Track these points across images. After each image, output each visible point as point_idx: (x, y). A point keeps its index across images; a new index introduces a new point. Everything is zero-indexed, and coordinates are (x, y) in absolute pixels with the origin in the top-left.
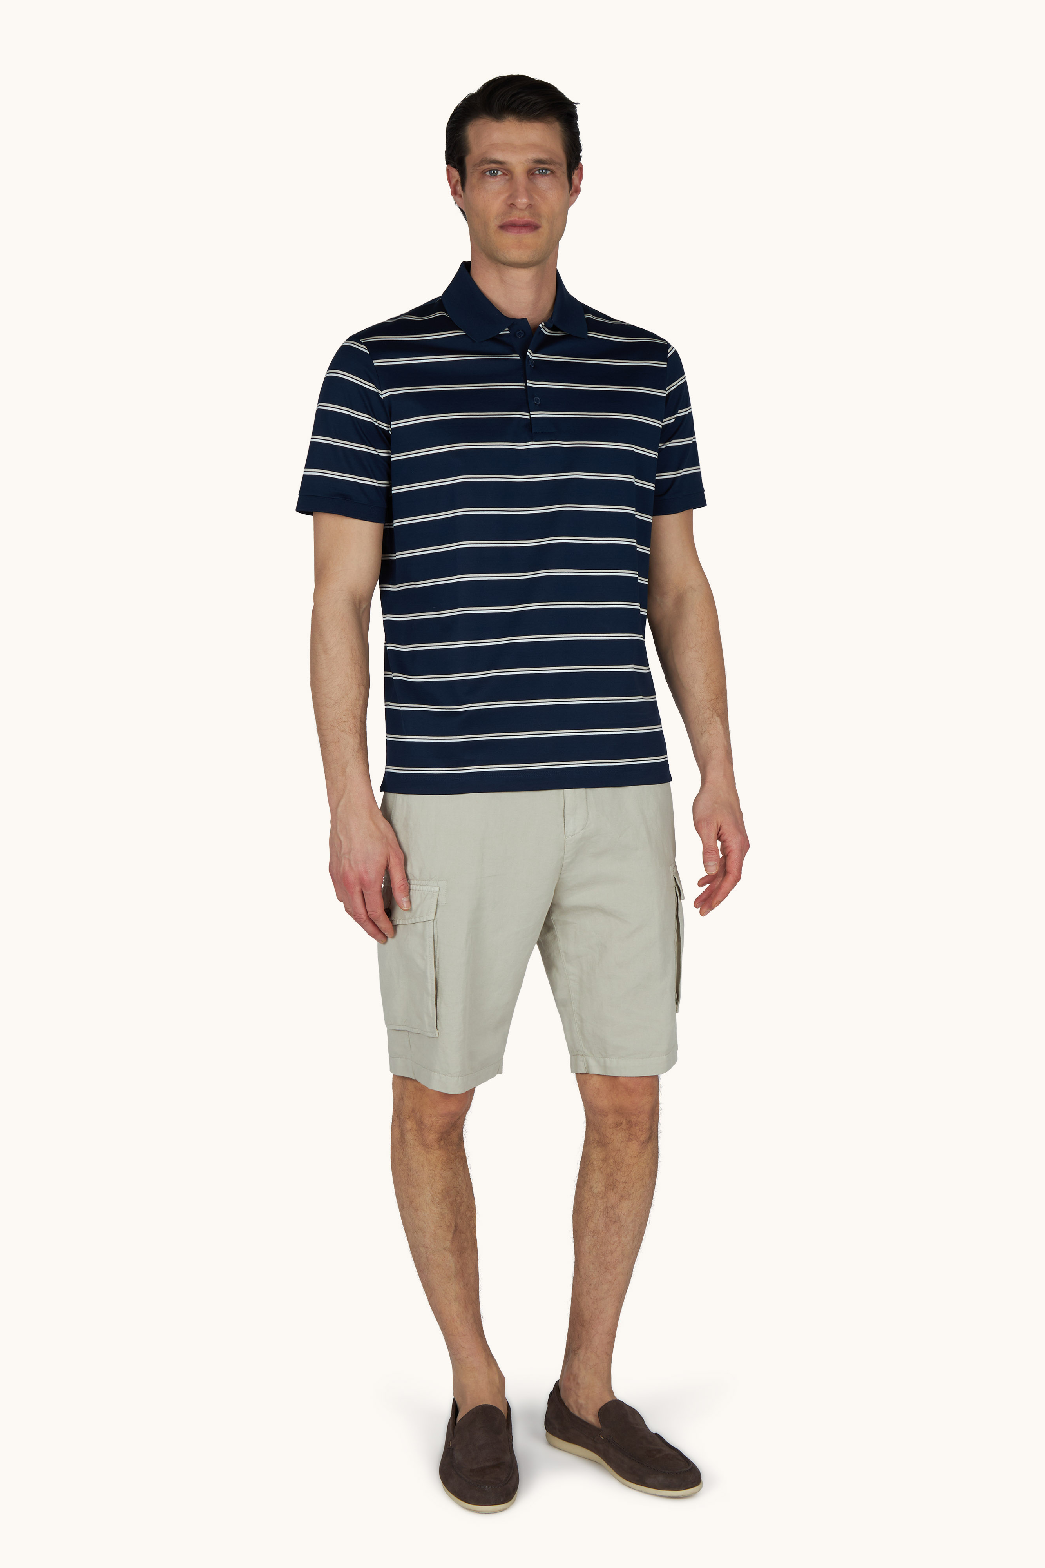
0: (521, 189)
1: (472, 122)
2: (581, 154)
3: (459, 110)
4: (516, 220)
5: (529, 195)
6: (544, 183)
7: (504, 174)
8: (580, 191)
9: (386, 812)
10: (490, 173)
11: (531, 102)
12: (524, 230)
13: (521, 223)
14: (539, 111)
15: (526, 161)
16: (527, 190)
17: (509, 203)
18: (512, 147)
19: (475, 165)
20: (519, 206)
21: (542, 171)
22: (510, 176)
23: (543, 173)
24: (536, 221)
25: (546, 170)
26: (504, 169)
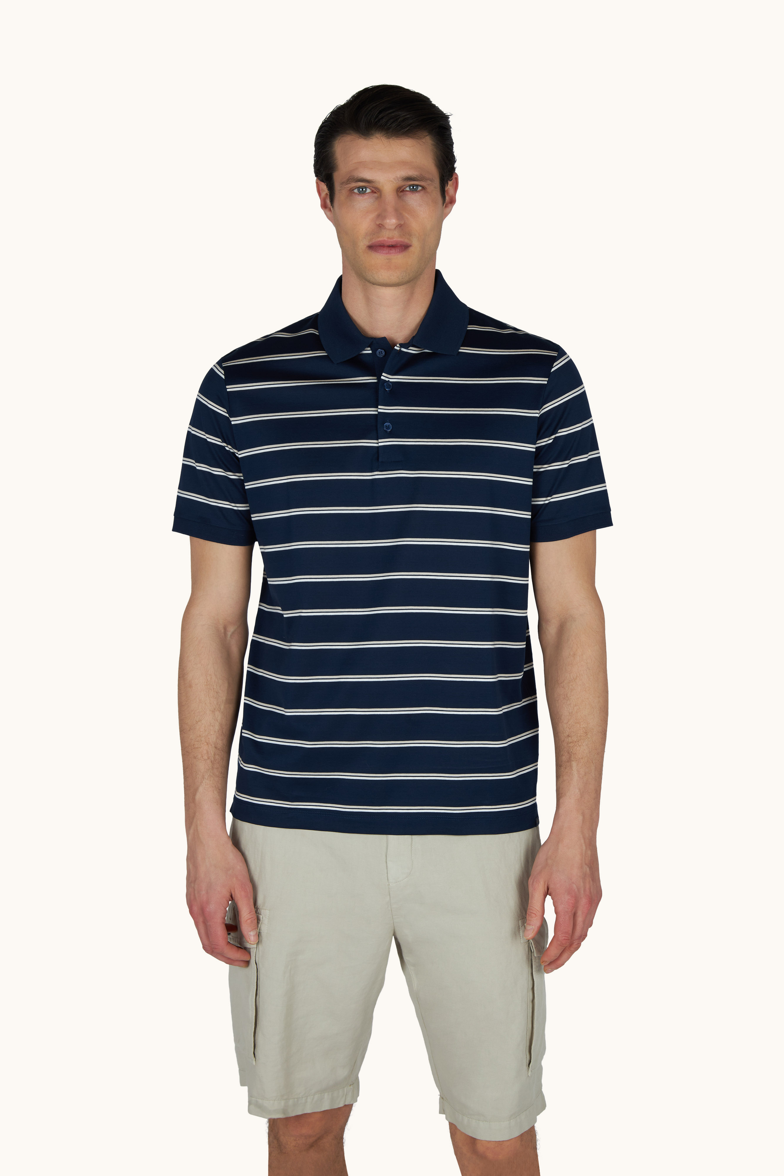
0: (390, 209)
1: (339, 138)
2: (455, 166)
3: (326, 123)
4: (385, 240)
5: (399, 213)
6: (414, 200)
7: (373, 192)
8: (455, 201)
9: (235, 840)
10: (359, 190)
11: (399, 118)
12: (393, 251)
13: (390, 244)
14: (407, 127)
15: (394, 179)
16: (396, 210)
17: (378, 223)
18: (378, 165)
19: (342, 183)
20: (387, 227)
21: (413, 188)
22: (379, 194)
23: (413, 190)
24: (406, 241)
25: (417, 186)
26: (372, 187)
